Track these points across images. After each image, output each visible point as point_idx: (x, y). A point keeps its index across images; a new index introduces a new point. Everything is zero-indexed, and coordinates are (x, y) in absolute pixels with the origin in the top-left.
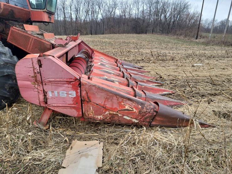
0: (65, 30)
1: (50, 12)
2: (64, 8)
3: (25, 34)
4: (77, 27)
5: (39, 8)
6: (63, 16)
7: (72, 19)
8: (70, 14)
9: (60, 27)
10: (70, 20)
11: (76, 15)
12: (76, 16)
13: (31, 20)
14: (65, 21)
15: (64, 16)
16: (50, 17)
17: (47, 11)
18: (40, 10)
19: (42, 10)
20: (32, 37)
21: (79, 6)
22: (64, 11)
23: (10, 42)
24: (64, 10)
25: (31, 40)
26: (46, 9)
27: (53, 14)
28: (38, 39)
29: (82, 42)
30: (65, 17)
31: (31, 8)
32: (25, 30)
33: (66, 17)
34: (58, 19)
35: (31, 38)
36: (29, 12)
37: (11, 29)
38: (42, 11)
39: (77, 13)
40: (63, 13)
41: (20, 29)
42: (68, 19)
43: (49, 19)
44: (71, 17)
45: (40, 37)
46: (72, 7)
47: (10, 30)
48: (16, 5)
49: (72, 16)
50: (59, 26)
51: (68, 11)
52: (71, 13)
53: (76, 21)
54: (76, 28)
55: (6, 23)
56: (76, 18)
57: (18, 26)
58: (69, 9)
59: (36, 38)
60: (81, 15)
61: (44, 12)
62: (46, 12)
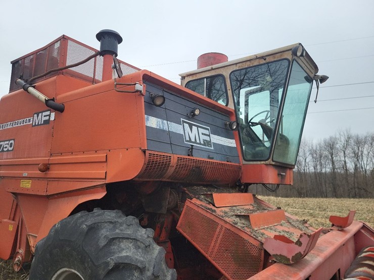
0: (335, 189)
1: (281, 165)
2: (332, 155)
3: (208, 215)
4: (358, 183)
5: (257, 159)
6: (331, 166)
7: (346, 170)
8: (343, 162)
9: (325, 185)
10: (342, 172)
11: (355, 163)
12: (356, 165)
13: (242, 182)
14: (333, 174)
15: (333, 165)
16: (281, 175)
17: (274, 163)
18: (259, 163)
19: (262, 162)
20: (221, 223)
21: (360, 149)
22: (332, 158)
23: (181, 231)
24: (332, 156)
25: (218, 230)
26: (270, 160)
27: (290, 167)
28: (232, 229)
29: (364, 227)
30: (334, 168)
31: (243, 161)
32: (214, 205)
33: (337, 167)
34: (321, 170)
35: (220, 226)
36: (239, 168)
37: (187, 203)
38: (263, 164)
39: (358, 160)
40: (330, 162)
41: (204, 204)
42: (339, 171)
43: (280, 178)
44: (346, 167)
45: (240, 223)
46: (347, 152)
47: (185, 207)
48: (209, 158)
49: (348, 165)
50: (323, 181)
51: (340, 158)
52: (345, 162)
53: (355, 173)
54: (356, 185)
55: (184, 192)
56: (356, 168)
57: (202, 197)
58: (342, 154)
59: (228, 227)
60: (365, 162)
61: (267, 165)
62: (270, 164)
